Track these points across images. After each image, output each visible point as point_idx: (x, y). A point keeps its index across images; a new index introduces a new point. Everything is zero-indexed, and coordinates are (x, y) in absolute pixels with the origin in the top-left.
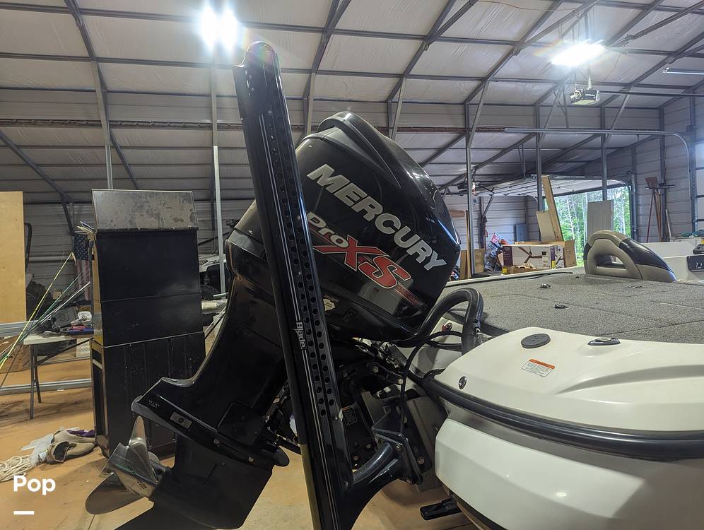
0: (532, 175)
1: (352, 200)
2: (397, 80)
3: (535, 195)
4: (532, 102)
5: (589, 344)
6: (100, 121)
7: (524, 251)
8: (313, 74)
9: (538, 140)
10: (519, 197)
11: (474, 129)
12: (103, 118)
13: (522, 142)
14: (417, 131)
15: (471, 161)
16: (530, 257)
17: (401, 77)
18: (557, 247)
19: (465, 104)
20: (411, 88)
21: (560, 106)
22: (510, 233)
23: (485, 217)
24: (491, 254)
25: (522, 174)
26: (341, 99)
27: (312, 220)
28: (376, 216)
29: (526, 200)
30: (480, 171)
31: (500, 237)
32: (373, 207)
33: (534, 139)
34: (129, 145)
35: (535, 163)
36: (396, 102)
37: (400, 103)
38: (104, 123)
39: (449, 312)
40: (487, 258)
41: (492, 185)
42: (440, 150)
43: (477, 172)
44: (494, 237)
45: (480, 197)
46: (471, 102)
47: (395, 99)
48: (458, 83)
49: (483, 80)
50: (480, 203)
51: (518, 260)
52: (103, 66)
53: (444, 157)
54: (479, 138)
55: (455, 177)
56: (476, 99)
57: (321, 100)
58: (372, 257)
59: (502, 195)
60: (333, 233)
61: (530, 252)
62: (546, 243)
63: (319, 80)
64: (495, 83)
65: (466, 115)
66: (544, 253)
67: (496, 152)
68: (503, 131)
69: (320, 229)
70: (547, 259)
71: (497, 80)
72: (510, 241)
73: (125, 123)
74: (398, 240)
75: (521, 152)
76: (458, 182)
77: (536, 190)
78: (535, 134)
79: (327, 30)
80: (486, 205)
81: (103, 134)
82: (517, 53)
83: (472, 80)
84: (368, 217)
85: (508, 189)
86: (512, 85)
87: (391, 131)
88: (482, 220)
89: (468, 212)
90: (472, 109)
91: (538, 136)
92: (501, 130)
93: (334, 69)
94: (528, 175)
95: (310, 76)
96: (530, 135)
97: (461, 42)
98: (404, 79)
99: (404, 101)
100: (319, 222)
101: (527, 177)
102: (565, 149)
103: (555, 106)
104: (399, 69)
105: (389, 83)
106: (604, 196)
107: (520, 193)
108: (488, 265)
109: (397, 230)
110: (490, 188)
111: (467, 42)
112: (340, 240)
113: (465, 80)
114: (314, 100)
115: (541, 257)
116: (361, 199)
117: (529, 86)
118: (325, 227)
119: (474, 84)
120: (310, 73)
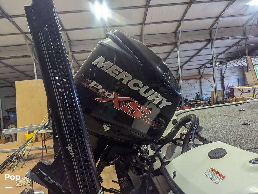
0: (244, 56)
1: (115, 74)
2: (178, 22)
3: (246, 65)
4: (242, 25)
5: (250, 162)
6: (68, 52)
7: (240, 90)
8: (143, 25)
9: (246, 41)
10: (239, 67)
11: (215, 39)
13: (238, 43)
14: (189, 43)
15: (214, 53)
16: (243, 93)
17: (180, 21)
18: (256, 88)
19: (210, 29)
20: (185, 26)
21: (256, 25)
22: (236, 82)
23: (224, 76)
24: (227, 92)
25: (239, 57)
26: (156, 33)
27: (94, 85)
28: (129, 81)
29: (243, 67)
30: (219, 57)
31: (231, 84)
32: (127, 77)
33: (244, 41)
34: (80, 60)
35: (245, 51)
36: (179, 32)
37: (180, 32)
38: (70, 53)
39: (184, 126)
40: (226, 93)
41: (226, 62)
42: (200, 50)
43: (218, 57)
44: (229, 84)
45: (221, 68)
46: (213, 28)
47: (178, 31)
48: (206, 20)
49: (217, 18)
50: (221, 70)
51: (237, 94)
52: (68, 32)
53: (202, 52)
54: (217, 43)
55: (209, 60)
56: (214, 27)
58: (128, 102)
59: (231, 66)
60: (106, 91)
61: (243, 91)
62: (250, 86)
63: (146, 27)
64: (223, 18)
65: (211, 33)
66: (249, 91)
67: (227, 48)
68: (228, 39)
69: (99, 89)
70: (251, 93)
71: (224, 17)
72: (236, 85)
73: (77, 52)
74: (142, 92)
75: (238, 47)
76: (210, 62)
77: (246, 63)
78: (244, 38)
79: (147, 6)
80: (224, 71)
81: (70, 57)
82: (232, 4)
83: (213, 18)
84: (124, 82)
85: (233, 63)
86: (231, 18)
87: (177, 44)
88: (222, 78)
89: (213, 75)
90: (213, 31)
91: (245, 39)
92: (227, 38)
93: (151, 22)
94: (242, 56)
95: (142, 26)
96: (242, 39)
97: (206, 2)
98: (181, 21)
99: (182, 31)
100: (98, 86)
101: (241, 58)
103: (253, 25)
104: (179, 18)
105: (175, 25)
107: (240, 65)
108: (226, 96)
109: (141, 88)
110: (225, 63)
111: (208, 2)
112: (110, 94)
113: (209, 19)
114: (145, 35)
115: (248, 93)
116: (120, 73)
117: (239, 18)
118: (102, 88)
119: (213, 20)
120: (142, 25)
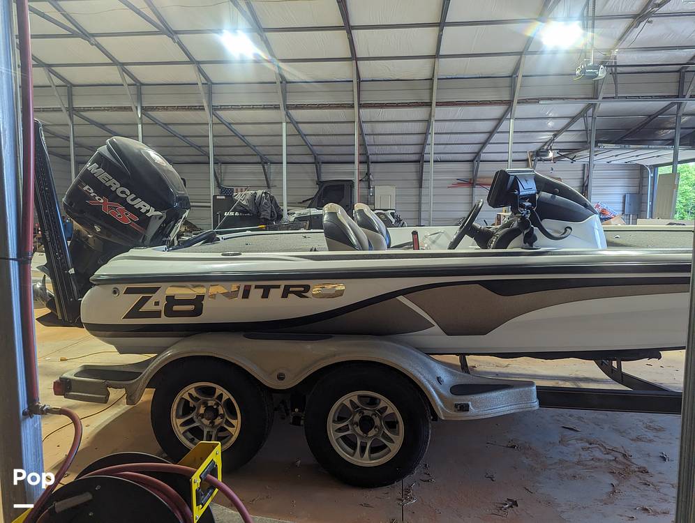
1: (105, 181)
8: (354, 61)
9: (594, 109)
11: (515, 101)
12: (205, 105)
13: (584, 111)
17: (434, 57)
19: (512, 77)
22: (617, 203)
23: (587, 186)
28: (117, 188)
29: (641, 168)
32: (115, 184)
42: (500, 121)
44: (597, 206)
49: (521, 54)
57: (373, 81)
58: (116, 208)
60: (97, 195)
65: (512, 87)
69: (91, 193)
74: (129, 200)
81: (205, 116)
83: (509, 56)
84: (113, 189)
88: (584, 189)
97: (476, 24)
98: (436, 59)
102: (650, 116)
106: (674, 169)
109: (128, 196)
111: (482, 24)
112: (100, 199)
113: (501, 55)
116: (109, 180)
